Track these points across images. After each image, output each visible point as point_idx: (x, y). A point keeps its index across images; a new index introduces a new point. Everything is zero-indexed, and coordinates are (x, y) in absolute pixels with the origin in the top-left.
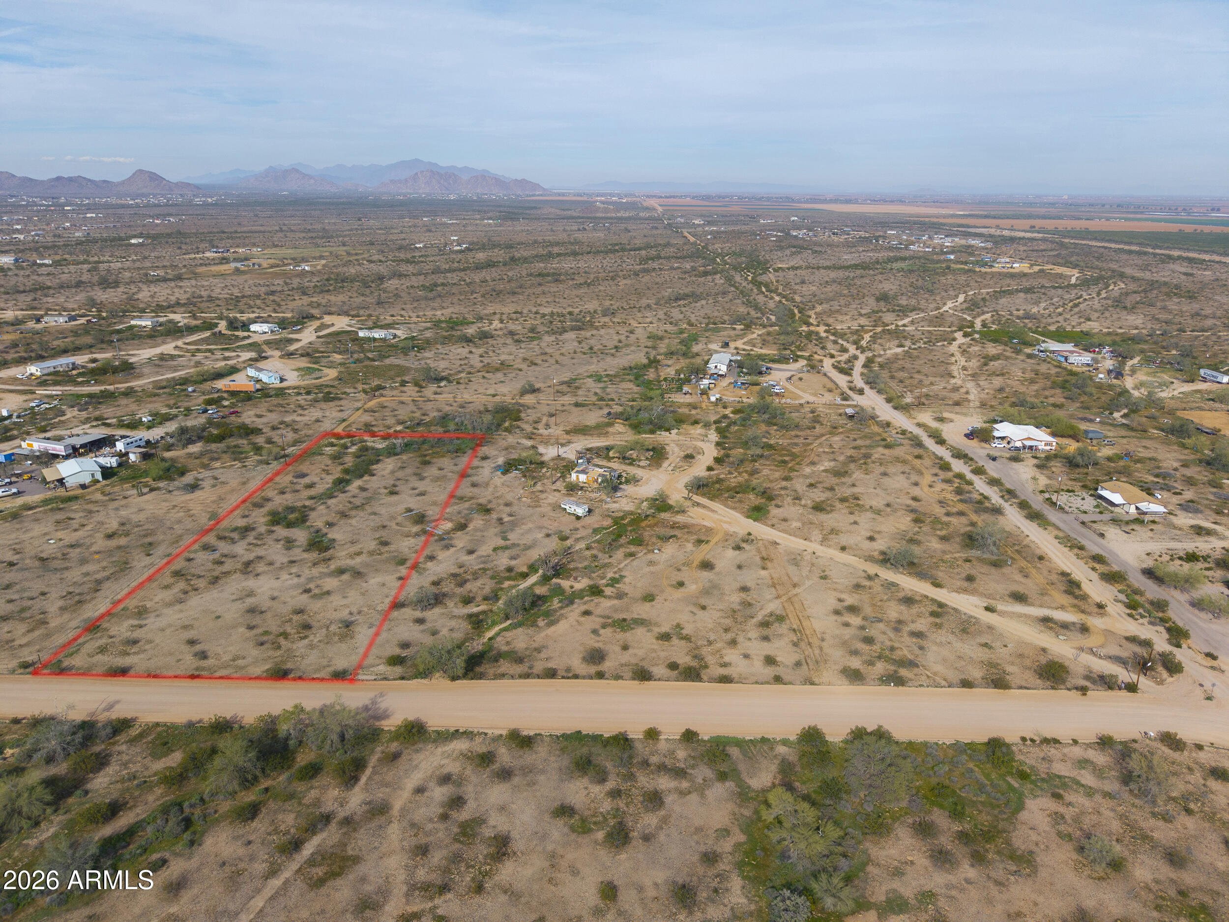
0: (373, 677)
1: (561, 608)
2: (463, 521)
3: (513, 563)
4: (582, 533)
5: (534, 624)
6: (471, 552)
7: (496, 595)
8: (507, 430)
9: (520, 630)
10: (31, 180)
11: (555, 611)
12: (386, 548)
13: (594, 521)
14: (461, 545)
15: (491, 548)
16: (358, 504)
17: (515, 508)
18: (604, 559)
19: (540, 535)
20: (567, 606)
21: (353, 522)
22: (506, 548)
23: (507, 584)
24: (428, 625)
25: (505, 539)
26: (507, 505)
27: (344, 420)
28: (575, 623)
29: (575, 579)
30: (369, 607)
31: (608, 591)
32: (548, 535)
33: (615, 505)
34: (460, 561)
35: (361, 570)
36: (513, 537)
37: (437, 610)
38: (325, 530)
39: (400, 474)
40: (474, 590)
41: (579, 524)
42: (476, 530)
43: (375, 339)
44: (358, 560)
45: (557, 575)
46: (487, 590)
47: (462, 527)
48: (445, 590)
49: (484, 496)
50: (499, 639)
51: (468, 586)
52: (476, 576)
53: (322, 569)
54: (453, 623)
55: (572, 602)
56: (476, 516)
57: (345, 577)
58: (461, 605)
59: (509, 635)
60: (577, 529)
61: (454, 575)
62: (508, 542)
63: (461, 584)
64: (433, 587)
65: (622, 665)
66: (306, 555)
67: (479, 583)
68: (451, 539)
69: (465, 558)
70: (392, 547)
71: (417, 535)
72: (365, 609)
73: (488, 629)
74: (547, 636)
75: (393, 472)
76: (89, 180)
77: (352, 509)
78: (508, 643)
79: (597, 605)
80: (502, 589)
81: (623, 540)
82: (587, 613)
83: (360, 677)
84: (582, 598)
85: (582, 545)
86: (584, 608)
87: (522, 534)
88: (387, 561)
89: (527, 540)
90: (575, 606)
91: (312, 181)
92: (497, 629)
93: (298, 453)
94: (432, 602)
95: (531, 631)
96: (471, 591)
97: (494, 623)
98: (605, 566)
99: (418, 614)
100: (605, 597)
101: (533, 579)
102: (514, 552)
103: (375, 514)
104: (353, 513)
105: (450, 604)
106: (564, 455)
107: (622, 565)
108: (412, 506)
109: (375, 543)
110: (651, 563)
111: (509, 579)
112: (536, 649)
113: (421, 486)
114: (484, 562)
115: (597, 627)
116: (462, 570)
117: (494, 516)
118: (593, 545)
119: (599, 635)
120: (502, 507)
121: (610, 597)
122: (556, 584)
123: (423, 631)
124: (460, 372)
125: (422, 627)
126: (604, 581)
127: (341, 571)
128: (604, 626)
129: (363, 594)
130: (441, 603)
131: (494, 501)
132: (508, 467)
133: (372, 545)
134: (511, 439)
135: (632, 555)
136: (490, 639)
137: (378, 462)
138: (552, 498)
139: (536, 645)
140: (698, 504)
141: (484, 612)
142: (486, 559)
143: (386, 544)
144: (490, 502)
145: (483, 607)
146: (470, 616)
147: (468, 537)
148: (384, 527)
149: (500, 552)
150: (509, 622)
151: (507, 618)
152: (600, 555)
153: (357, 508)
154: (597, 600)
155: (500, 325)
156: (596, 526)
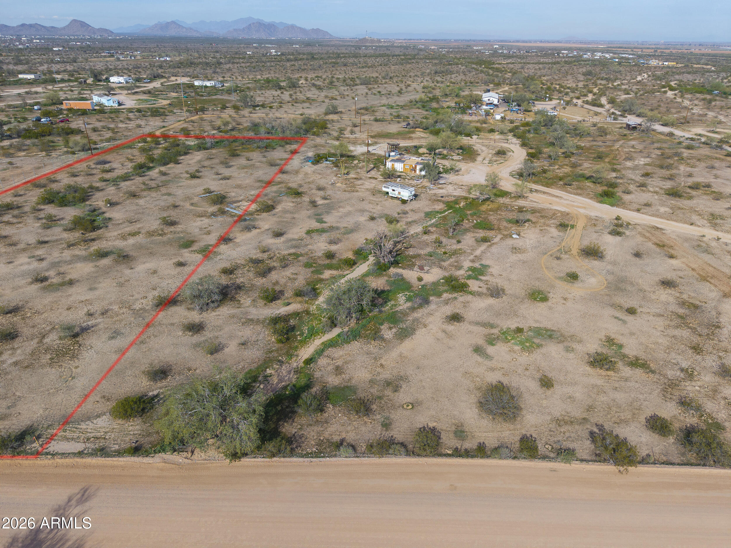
0: (79, 447)
1: (413, 309)
2: (270, 203)
3: (333, 248)
4: (411, 217)
5: (376, 335)
6: (278, 235)
7: (314, 290)
8: (314, 134)
9: (355, 346)
10: (6, 26)
11: (405, 314)
12: (172, 229)
13: (423, 205)
14: (267, 227)
15: (304, 230)
16: (154, 185)
17: (329, 192)
18: (451, 245)
19: (362, 219)
20: (421, 306)
21: (141, 202)
22: (323, 231)
23: (327, 274)
24: (207, 335)
25: (321, 221)
26: (320, 189)
27: (164, 127)
28: (441, 335)
29: (421, 268)
30: (123, 304)
31: (474, 285)
32: (372, 219)
33: (441, 191)
34: (264, 244)
35: (131, 253)
36: (330, 220)
37: (226, 310)
38: (104, 209)
39: (206, 163)
40: (282, 281)
41: (407, 207)
42: (285, 211)
43: (206, 87)
44: (131, 241)
45: (395, 263)
46: (300, 282)
47: (269, 208)
48: (239, 281)
49: (294, 181)
50: (322, 361)
51: (274, 276)
52: (285, 262)
53: (80, 251)
54: (247, 332)
55: (426, 302)
56: (285, 198)
57: (106, 262)
58: (261, 302)
59: (337, 353)
60: (405, 213)
61: (256, 262)
62: (325, 225)
63: (265, 273)
64: (223, 277)
65: (559, 422)
66: (65, 235)
67: (288, 272)
68: (254, 220)
69: (270, 241)
70: (179, 228)
71: (214, 214)
72: (115, 308)
73: (304, 342)
74: (401, 355)
75: (200, 161)
76: (43, 26)
77: (144, 190)
78: (338, 370)
79: (465, 305)
80: (322, 280)
81: (466, 224)
82: (455, 318)
83: (54, 446)
84: (439, 295)
85: (417, 229)
86: (448, 310)
87: (341, 217)
88: (170, 243)
89: (348, 222)
90: (433, 307)
91: (184, 30)
92: (317, 342)
93: (110, 147)
94: (216, 297)
95: (373, 347)
96: (277, 283)
97: (313, 333)
98: (455, 253)
99: (195, 316)
100: (472, 293)
101: (362, 269)
102: (334, 235)
103: (169, 194)
104: (145, 193)
105: (246, 300)
106: (374, 152)
107: (478, 252)
108: (212, 188)
109: (158, 222)
110: (515, 250)
111: (330, 267)
112: (388, 383)
113: (226, 172)
114: (296, 247)
115: (481, 342)
116: (265, 256)
117: (306, 199)
118: (433, 229)
119: (488, 357)
120: (314, 191)
121: (479, 294)
122: (397, 274)
123: (196, 346)
124: (273, 103)
125: (197, 338)
126: (461, 272)
127: (102, 254)
128: (491, 341)
129: (121, 285)
130: (233, 299)
131: (306, 186)
132: (318, 159)
133: (155, 225)
134: (319, 140)
135: (485, 240)
136: (309, 361)
137: (186, 154)
138: (369, 184)
139: (386, 375)
140: (536, 191)
141: (296, 314)
142: (298, 243)
143: (173, 223)
144: (301, 186)
145: (295, 307)
146: (275, 320)
147: (275, 219)
148: (175, 207)
149: (315, 236)
150: (336, 331)
151: (333, 323)
152: (444, 240)
153: (150, 189)
154: (462, 298)
155: (304, 82)
156: (427, 210)
